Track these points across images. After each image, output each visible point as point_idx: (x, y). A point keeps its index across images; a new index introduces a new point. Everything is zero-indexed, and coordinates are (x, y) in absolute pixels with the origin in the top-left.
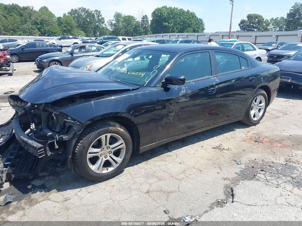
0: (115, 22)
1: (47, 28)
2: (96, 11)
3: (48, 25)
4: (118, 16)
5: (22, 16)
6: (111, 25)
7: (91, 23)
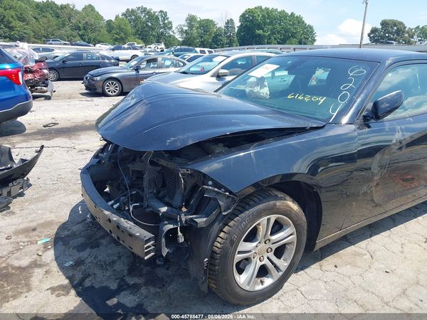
0: (186, 28)
1: (92, 35)
2: (161, 11)
3: (93, 31)
4: (191, 19)
5: (58, 17)
6: (182, 32)
7: (153, 29)
